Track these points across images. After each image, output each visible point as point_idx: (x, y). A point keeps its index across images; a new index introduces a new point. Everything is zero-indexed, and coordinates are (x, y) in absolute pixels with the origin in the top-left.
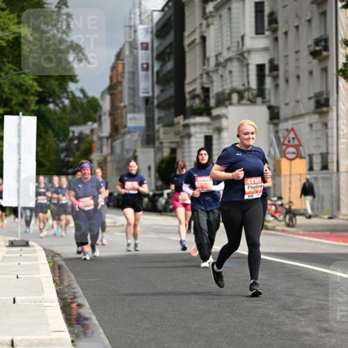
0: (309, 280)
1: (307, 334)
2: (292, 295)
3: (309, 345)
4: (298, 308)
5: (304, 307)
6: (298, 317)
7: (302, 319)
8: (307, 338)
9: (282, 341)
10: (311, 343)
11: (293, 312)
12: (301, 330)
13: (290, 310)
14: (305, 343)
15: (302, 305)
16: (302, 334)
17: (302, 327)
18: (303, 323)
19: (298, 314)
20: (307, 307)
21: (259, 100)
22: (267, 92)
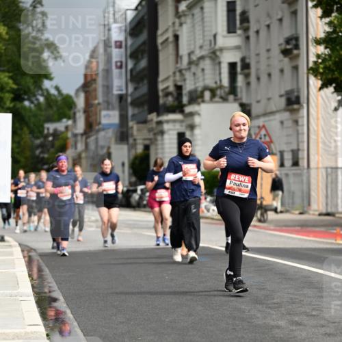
0: (280, 274)
1: (278, 327)
2: (264, 289)
3: (281, 337)
4: (269, 302)
5: (275, 301)
6: (269, 310)
7: (274, 313)
8: (277, 331)
9: (254, 334)
10: (282, 336)
11: (265, 306)
12: (272, 323)
13: (261, 303)
14: (276, 336)
15: (273, 299)
16: (273, 327)
17: (274, 320)
18: (274, 316)
19: (270, 308)
20: (279, 300)
21: (231, 97)
22: (239, 90)
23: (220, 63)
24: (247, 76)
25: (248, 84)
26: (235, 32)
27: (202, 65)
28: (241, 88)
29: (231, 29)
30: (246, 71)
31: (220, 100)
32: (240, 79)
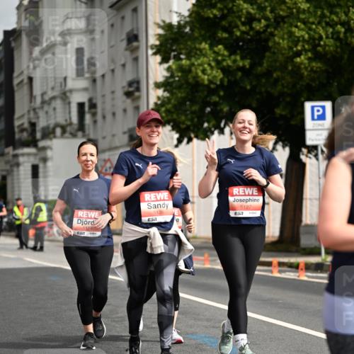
4: (114, 316)
5: (119, 315)
6: (114, 323)
7: (117, 325)
15: (117, 313)
18: (118, 329)
19: (114, 321)
21: (80, 134)
22: (87, 127)
23: (69, 103)
24: (94, 115)
25: (95, 122)
27: (54, 104)
28: (89, 125)
30: (93, 110)
31: (70, 136)
32: (88, 117)
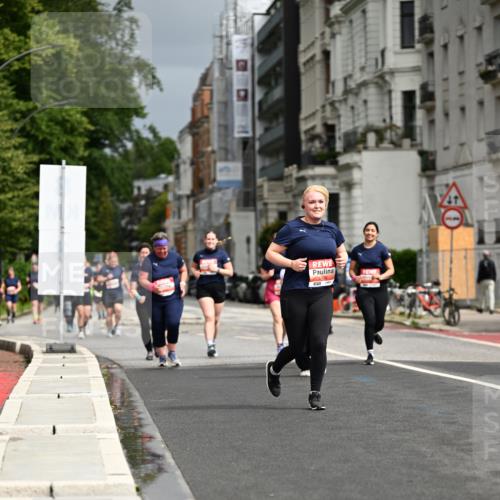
1: (475, 479)
2: (454, 423)
3: (478, 495)
4: (462, 442)
6: (462, 454)
7: (467, 457)
8: (474, 484)
9: (439, 489)
10: (480, 492)
11: (455, 448)
12: (466, 472)
13: (450, 443)
14: (472, 491)
15: (468, 437)
16: (468, 479)
17: (468, 468)
18: (469, 464)
19: (462, 450)
21: (407, 142)
22: (418, 131)
23: (390, 92)
24: (430, 110)
25: (432, 122)
26: (413, 47)
27: (363, 95)
28: (421, 127)
29: (407, 42)
30: (429, 104)
31: (391, 146)
32: (420, 115)
